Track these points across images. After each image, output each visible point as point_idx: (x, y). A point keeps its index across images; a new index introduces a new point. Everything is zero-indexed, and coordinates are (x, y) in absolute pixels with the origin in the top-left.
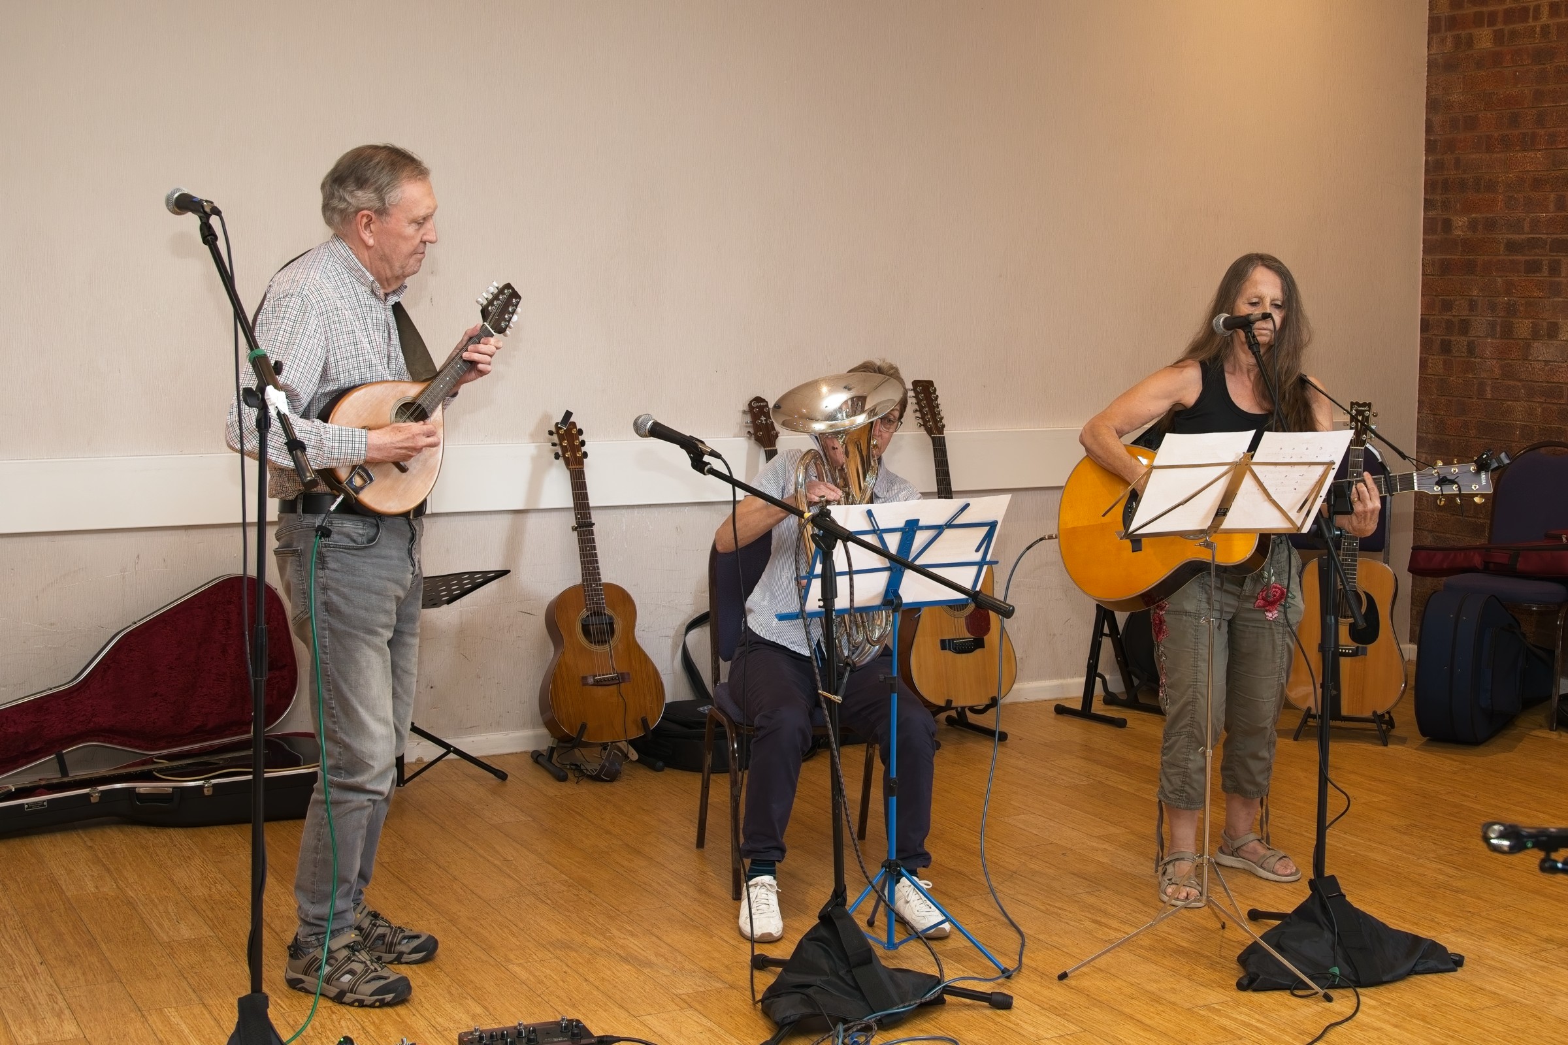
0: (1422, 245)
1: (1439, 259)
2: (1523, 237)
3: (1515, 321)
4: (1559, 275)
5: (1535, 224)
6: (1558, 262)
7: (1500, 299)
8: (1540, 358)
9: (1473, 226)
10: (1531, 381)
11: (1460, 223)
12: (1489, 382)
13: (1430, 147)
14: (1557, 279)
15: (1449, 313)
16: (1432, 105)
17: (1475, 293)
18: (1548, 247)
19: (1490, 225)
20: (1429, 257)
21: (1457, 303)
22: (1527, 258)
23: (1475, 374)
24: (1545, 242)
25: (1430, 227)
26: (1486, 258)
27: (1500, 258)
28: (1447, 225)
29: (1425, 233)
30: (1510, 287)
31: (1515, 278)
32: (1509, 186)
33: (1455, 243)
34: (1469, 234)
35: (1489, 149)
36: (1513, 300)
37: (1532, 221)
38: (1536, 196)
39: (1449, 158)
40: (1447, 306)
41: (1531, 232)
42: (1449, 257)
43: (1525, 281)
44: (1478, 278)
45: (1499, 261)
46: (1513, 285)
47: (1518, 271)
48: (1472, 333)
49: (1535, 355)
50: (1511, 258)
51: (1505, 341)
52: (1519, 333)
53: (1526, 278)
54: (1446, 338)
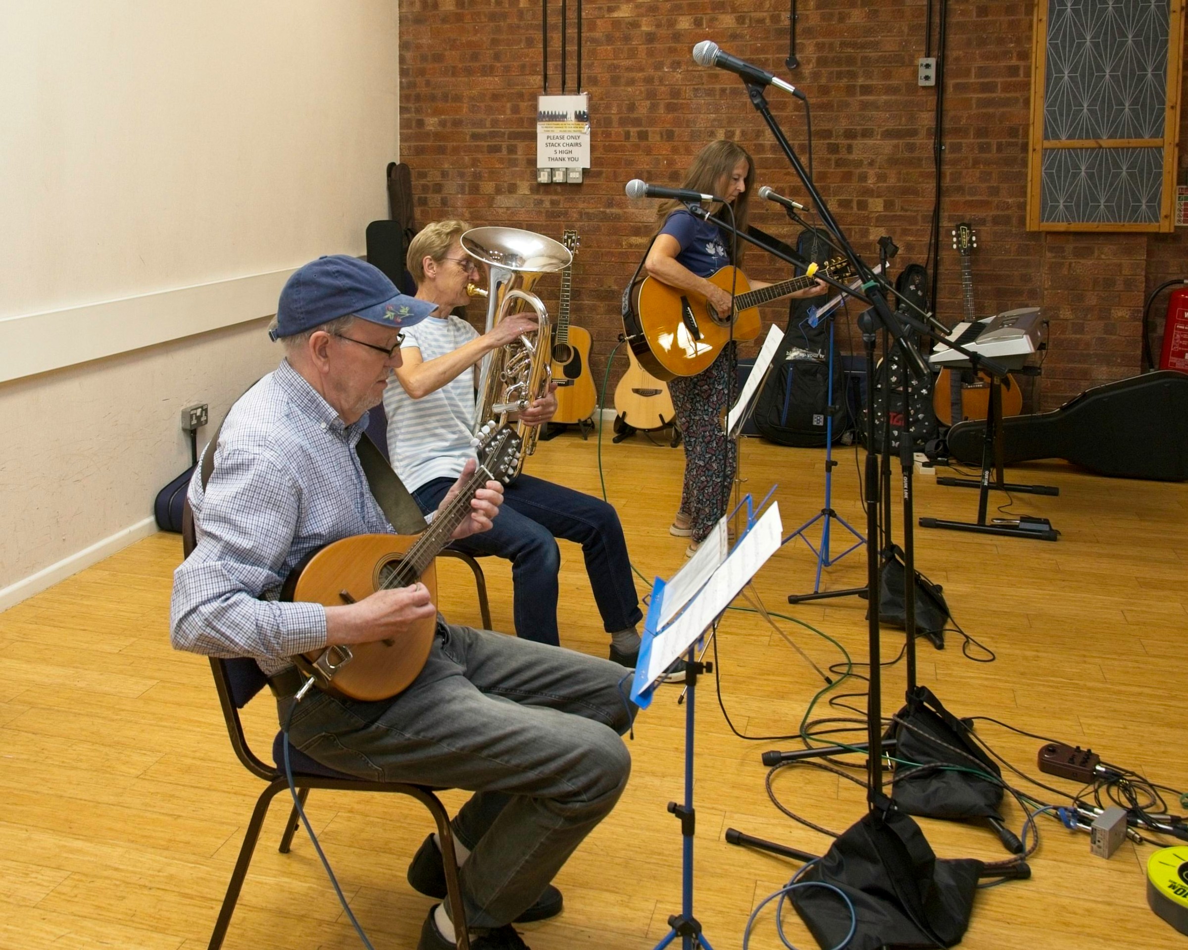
0: (399, 136)
1: (415, 146)
2: (485, 130)
3: (481, 183)
4: (516, 153)
5: (495, 123)
6: (515, 146)
7: (469, 170)
8: (503, 206)
9: (443, 124)
10: (495, 220)
11: (432, 122)
13: (403, 73)
14: (515, 157)
15: (425, 180)
16: (404, 46)
17: (446, 166)
18: (506, 136)
19: (457, 123)
20: (406, 144)
21: (431, 173)
22: (490, 144)
24: (504, 133)
25: (405, 124)
26: (455, 144)
27: (466, 144)
28: (420, 123)
29: (401, 128)
30: (475, 163)
31: (480, 156)
32: (472, 98)
33: (427, 134)
34: (439, 129)
35: (454, 74)
36: (478, 170)
37: (492, 120)
38: (495, 104)
39: (420, 80)
40: (423, 175)
41: (492, 127)
42: (422, 144)
43: (488, 158)
44: (448, 157)
45: (466, 146)
46: (478, 161)
47: (482, 152)
48: (445, 192)
49: (499, 204)
50: (475, 144)
51: (474, 196)
52: (485, 191)
53: (489, 156)
54: (423, 196)
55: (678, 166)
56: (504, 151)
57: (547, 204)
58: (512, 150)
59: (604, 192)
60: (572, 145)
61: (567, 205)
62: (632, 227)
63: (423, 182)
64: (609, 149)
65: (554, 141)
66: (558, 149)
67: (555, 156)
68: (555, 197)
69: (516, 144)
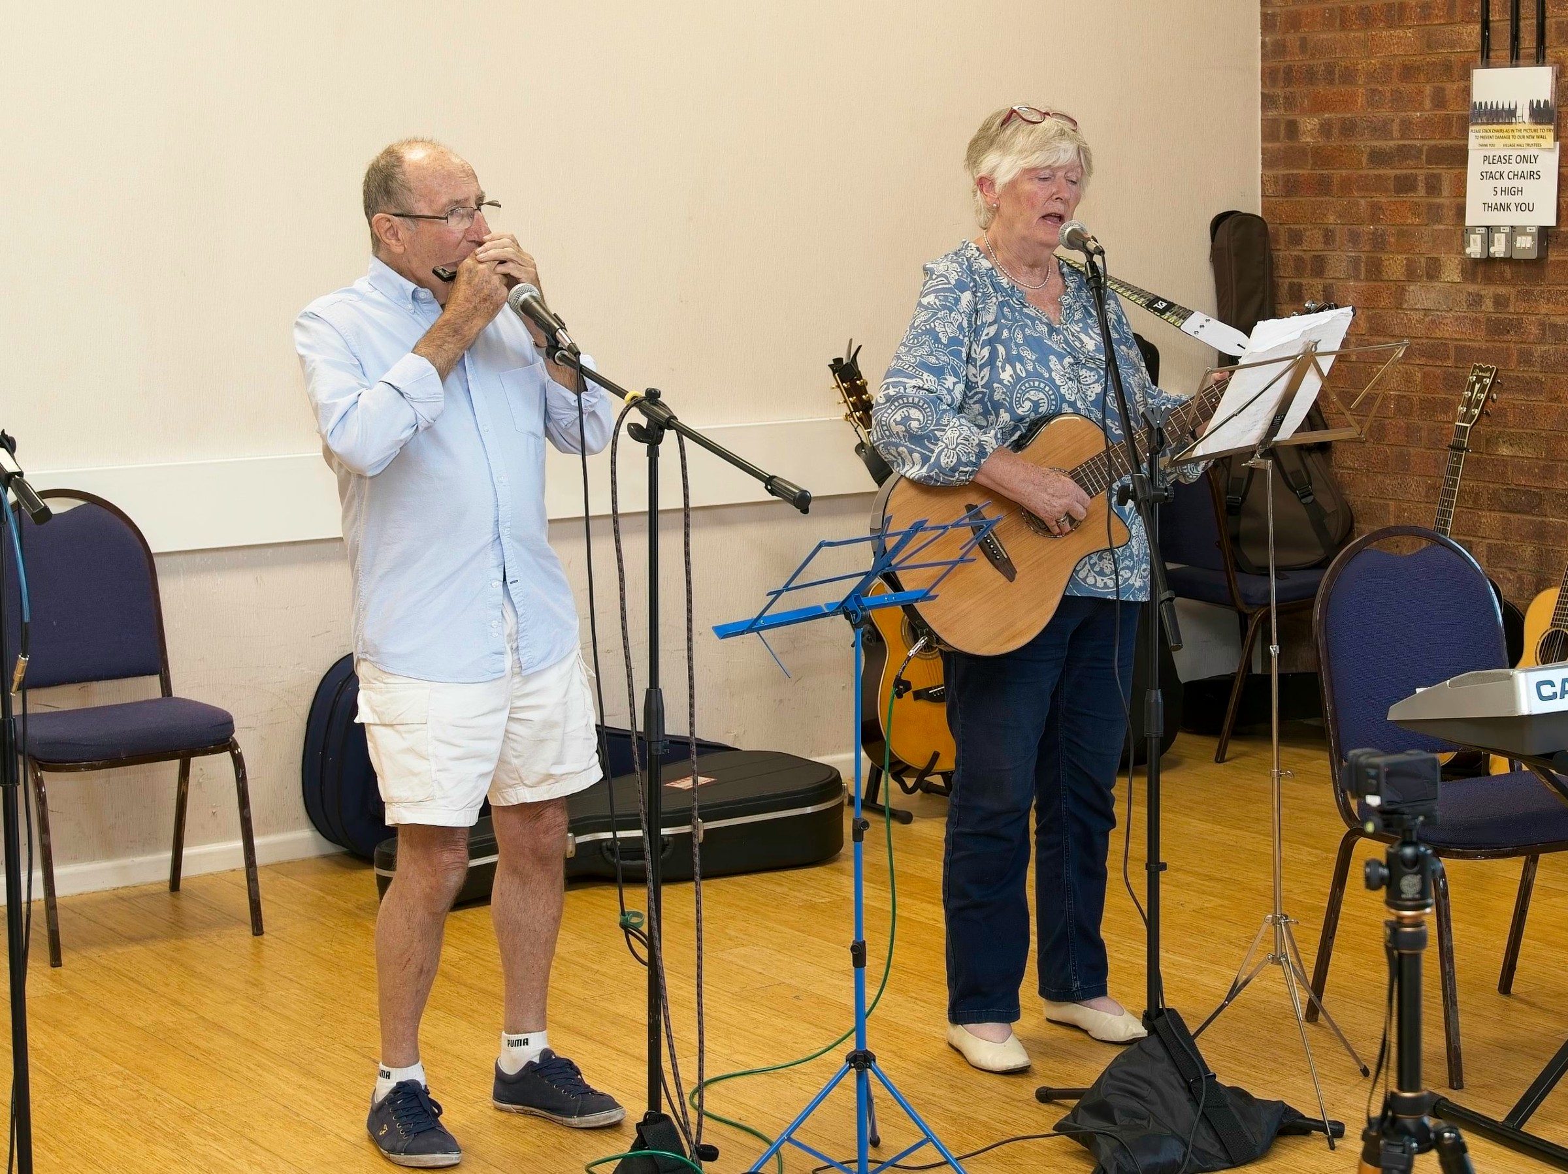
0: (1260, 156)
1: (1283, 175)
2: (1391, 143)
3: (1384, 256)
4: (1439, 194)
5: (1406, 125)
6: (1437, 177)
7: (1365, 228)
8: (1418, 306)
9: (1326, 129)
11: (1309, 127)
13: (1267, 23)
14: (1438, 200)
15: (1299, 248)
17: (1331, 219)
18: (1424, 157)
19: (1348, 129)
20: (1270, 173)
21: (1308, 233)
22: (1398, 172)
24: (1420, 150)
25: (1269, 133)
26: (1344, 172)
27: (1361, 172)
28: (1292, 129)
29: (1264, 139)
30: (1376, 211)
31: (1383, 199)
32: (1371, 76)
33: (1303, 152)
34: (1321, 141)
35: (1344, 26)
36: (1380, 228)
37: (1403, 122)
38: (1408, 88)
39: (1292, 38)
40: (1296, 238)
41: (1402, 137)
42: (1295, 172)
43: (1395, 203)
44: (1334, 199)
45: (1361, 176)
46: (1381, 208)
47: (1386, 190)
48: (1330, 273)
49: (1412, 302)
50: (1376, 172)
51: (1372, 284)
52: (1390, 274)
53: (1397, 199)
54: (1296, 280)
56: (1421, 190)
57: (1488, 305)
58: (1433, 187)
60: (1524, 175)
61: (1522, 307)
63: (1296, 252)
65: (1494, 168)
66: (1500, 184)
67: (1493, 200)
68: (1501, 290)
69: (1440, 174)
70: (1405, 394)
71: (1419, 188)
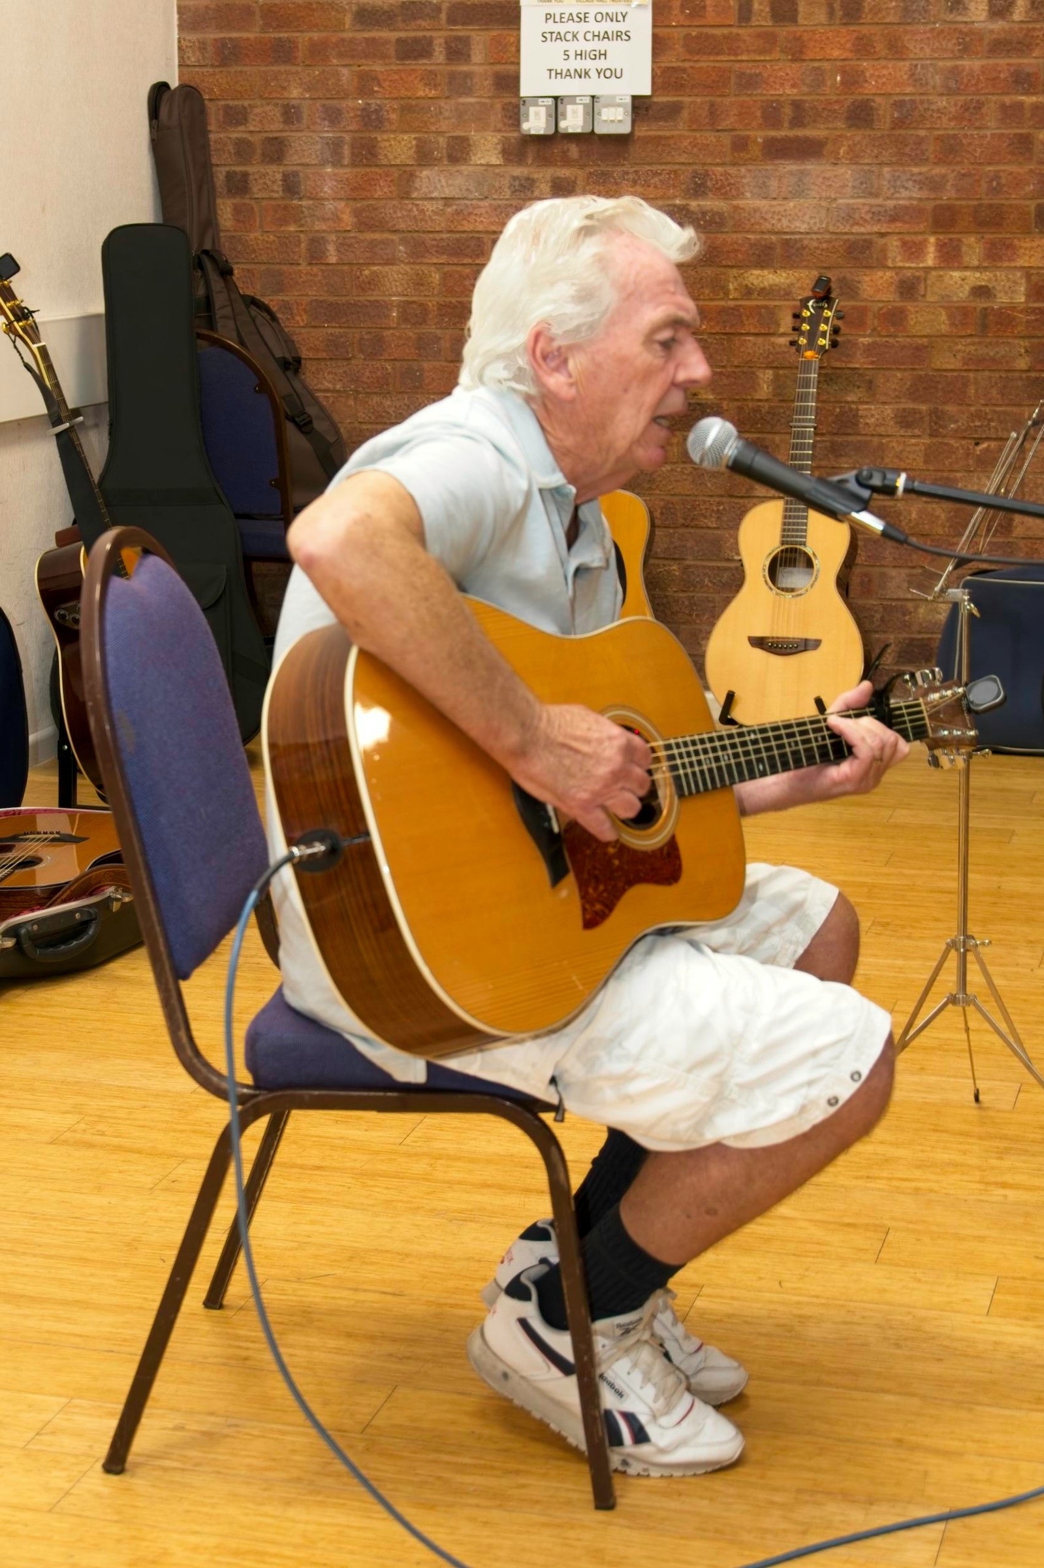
0: (176, 16)
1: (216, 40)
3: (380, 136)
4: (467, 59)
6: (466, 41)
7: (350, 103)
8: (435, 194)
10: (416, 231)
12: (333, 237)
14: (465, 68)
15: (242, 128)
17: (295, 93)
18: (443, 16)
20: (193, 37)
21: (256, 111)
22: (403, 35)
23: (302, 225)
24: (438, 8)
26: (315, 36)
27: (346, 35)
30: (365, 84)
31: (378, 67)
33: (248, 11)
36: (374, 103)
40: (236, 117)
42: (234, 35)
43: (397, 72)
44: (299, 69)
45: (343, 40)
46: (375, 79)
47: (383, 57)
48: (293, 159)
49: (425, 190)
50: (367, 35)
51: (363, 170)
52: (391, 157)
53: (400, 67)
54: (238, 169)
55: (870, 88)
56: (439, 54)
58: (457, 51)
59: (683, 159)
60: (606, 36)
62: (752, 245)
63: (237, 133)
64: (699, 45)
65: (562, 28)
66: (573, 47)
67: (562, 66)
68: (565, 172)
69: (468, 37)
70: (414, 299)
71: (436, 54)
